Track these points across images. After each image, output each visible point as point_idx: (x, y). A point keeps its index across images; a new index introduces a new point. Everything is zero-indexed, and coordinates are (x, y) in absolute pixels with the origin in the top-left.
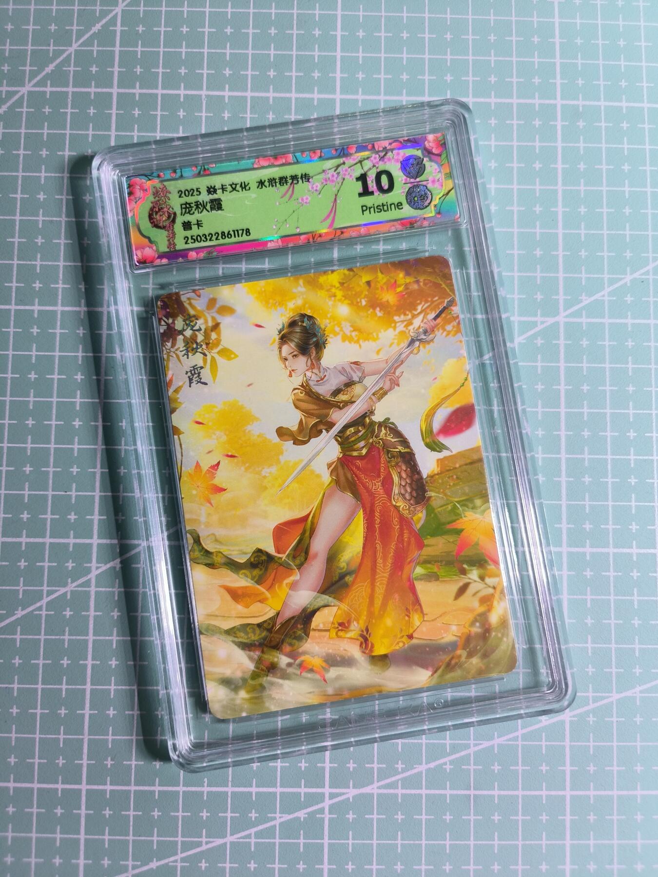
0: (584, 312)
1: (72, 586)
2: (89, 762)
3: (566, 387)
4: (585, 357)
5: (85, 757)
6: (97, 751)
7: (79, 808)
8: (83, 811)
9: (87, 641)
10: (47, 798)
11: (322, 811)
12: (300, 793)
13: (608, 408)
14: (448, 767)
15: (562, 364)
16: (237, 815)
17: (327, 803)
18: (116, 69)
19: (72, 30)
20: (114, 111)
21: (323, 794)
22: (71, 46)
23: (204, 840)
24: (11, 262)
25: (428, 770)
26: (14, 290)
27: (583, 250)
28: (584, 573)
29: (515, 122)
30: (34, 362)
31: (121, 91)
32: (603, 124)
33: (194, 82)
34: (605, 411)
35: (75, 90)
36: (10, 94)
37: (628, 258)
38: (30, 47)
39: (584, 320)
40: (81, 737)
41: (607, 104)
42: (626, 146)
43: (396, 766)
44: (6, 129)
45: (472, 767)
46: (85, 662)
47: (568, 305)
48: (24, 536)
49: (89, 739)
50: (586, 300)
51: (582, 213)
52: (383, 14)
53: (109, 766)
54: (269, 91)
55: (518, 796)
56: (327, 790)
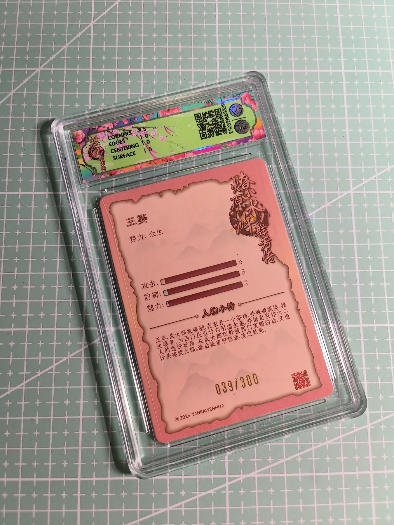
0: (364, 188)
1: (70, 356)
2: (82, 463)
3: (357, 231)
4: (366, 213)
5: (80, 460)
6: (87, 456)
7: (77, 493)
8: (79, 495)
9: (80, 389)
10: (57, 487)
11: (224, 489)
12: (211, 479)
13: (382, 242)
14: (299, 459)
15: (353, 218)
16: (173, 493)
17: (227, 484)
18: (91, 58)
19: (65, 36)
20: (91, 81)
21: (225, 478)
22: (65, 45)
23: (153, 509)
24: (32, 167)
25: (287, 462)
26: (34, 183)
27: (362, 153)
28: (374, 339)
29: (319, 82)
30: (46, 224)
31: (94, 70)
32: (369, 82)
33: (136, 64)
34: (380, 244)
35: (68, 69)
36: (30, 72)
37: (388, 156)
38: (41, 46)
39: (365, 192)
40: (77, 448)
41: (371, 71)
42: (383, 94)
43: (268, 460)
44: (28, 92)
45: (314, 459)
46: (79, 402)
47: (355, 184)
48: (41, 327)
49: (82, 450)
50: (365, 181)
51: (360, 132)
52: (242, 24)
53: (94, 466)
54: (179, 69)
55: (341, 475)
56: (227, 476)
